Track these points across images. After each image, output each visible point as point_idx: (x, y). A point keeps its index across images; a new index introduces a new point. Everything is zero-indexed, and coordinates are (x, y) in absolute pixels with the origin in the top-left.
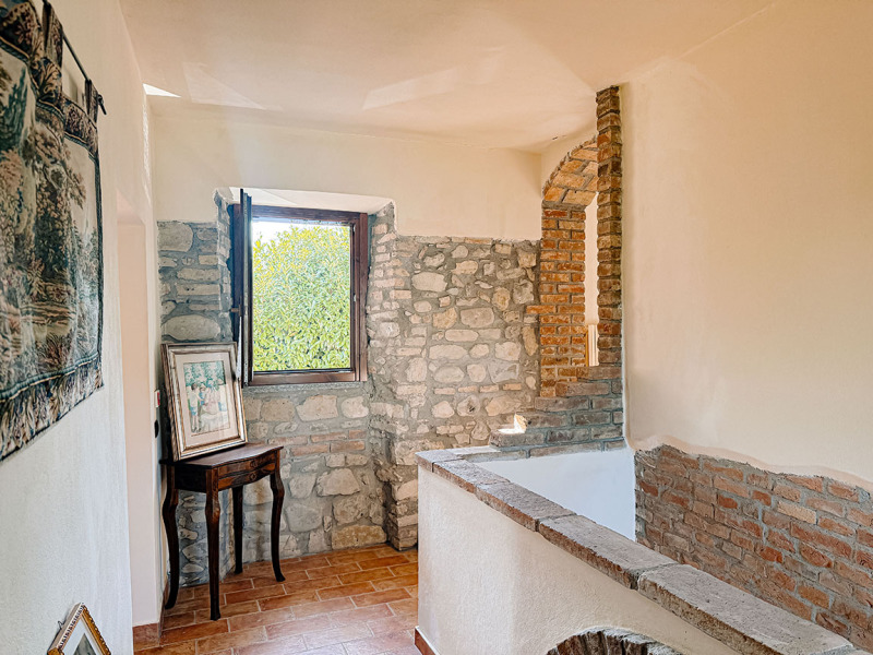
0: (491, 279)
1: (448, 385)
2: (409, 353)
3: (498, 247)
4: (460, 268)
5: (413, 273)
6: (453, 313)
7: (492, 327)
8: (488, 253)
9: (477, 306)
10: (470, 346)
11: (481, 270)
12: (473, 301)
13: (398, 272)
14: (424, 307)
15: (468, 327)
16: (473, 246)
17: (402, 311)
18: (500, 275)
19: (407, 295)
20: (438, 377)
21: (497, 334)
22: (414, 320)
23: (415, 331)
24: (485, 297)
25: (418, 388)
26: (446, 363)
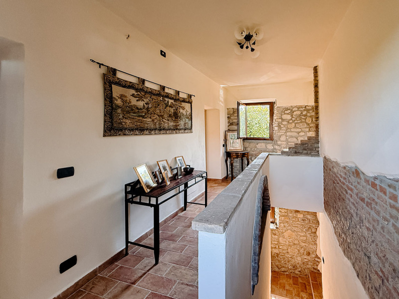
0: (305, 115)
1: (292, 142)
2: (281, 134)
3: (307, 107)
4: (295, 113)
5: (282, 115)
6: (293, 124)
7: (306, 128)
8: (304, 109)
9: (301, 122)
10: (299, 133)
11: (302, 113)
12: (299, 121)
13: (278, 115)
14: (285, 123)
15: (298, 128)
16: (299, 108)
17: (279, 124)
18: (308, 114)
19: (280, 120)
20: (289, 140)
21: (307, 130)
22: (282, 126)
23: (282, 129)
24: (303, 120)
25: (283, 142)
26: (292, 137)
